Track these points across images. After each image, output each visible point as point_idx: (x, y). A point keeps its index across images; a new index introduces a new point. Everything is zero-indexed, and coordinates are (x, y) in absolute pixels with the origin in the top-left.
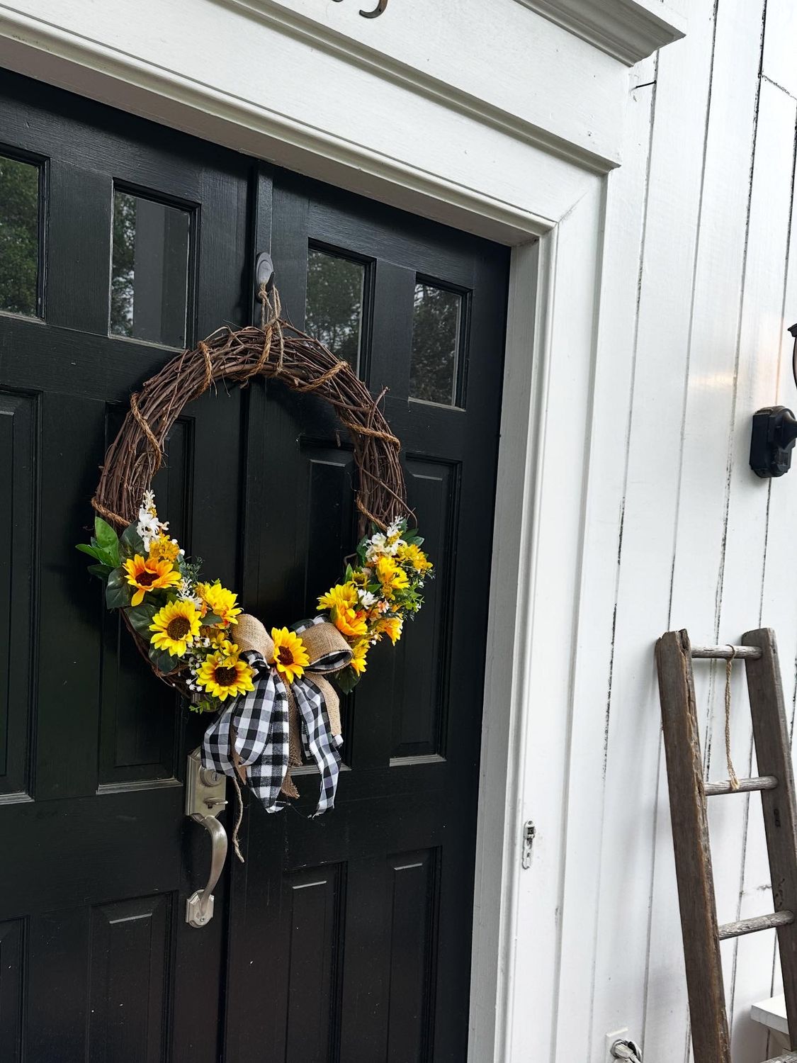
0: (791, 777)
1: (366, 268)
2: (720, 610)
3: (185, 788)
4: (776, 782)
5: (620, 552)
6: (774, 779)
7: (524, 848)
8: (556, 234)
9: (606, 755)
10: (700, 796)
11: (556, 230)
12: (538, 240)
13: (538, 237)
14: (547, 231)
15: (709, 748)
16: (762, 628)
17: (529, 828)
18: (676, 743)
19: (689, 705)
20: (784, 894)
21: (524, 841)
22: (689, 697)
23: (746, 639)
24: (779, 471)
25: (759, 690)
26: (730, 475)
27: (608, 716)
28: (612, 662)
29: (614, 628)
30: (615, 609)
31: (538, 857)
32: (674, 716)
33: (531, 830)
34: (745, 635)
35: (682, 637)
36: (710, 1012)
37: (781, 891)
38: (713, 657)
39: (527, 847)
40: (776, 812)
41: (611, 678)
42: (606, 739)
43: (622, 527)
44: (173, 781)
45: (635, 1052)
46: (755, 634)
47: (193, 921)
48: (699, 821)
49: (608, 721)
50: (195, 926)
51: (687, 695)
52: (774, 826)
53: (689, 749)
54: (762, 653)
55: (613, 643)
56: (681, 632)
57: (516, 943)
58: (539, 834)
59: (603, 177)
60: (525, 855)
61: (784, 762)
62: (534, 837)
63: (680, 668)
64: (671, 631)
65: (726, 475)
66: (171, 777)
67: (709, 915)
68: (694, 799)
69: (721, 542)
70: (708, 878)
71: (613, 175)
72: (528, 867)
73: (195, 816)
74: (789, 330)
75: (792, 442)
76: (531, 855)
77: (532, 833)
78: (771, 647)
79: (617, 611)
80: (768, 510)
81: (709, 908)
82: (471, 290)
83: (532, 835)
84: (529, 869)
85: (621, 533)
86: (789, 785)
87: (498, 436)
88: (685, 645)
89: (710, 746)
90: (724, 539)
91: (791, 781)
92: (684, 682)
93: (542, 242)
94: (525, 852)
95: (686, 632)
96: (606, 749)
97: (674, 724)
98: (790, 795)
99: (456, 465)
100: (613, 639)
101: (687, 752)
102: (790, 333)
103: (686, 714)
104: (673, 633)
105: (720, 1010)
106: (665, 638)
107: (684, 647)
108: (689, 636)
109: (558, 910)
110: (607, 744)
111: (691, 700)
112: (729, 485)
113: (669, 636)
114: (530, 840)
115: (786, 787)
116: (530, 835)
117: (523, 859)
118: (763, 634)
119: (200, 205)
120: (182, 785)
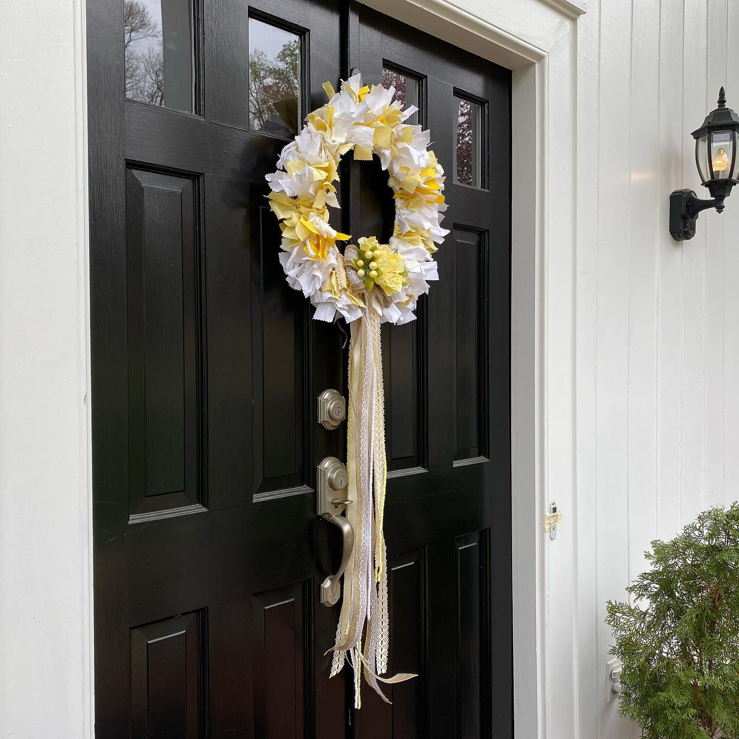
1: (419, 82)
3: (315, 494)
8: (547, 61)
11: (547, 57)
12: (535, 65)
13: (534, 63)
14: (540, 58)
17: (553, 508)
24: (689, 235)
31: (560, 531)
44: (304, 489)
47: (327, 601)
50: (329, 606)
58: (560, 513)
59: (574, 20)
60: (552, 529)
66: (304, 485)
71: (581, 19)
72: (554, 538)
73: (326, 516)
74: (691, 134)
75: (697, 215)
76: (556, 529)
82: (488, 102)
83: (556, 513)
84: (554, 540)
93: (537, 66)
99: (484, 232)
102: (692, 136)
116: (553, 512)
117: (550, 532)
119: (309, 30)
120: (313, 491)
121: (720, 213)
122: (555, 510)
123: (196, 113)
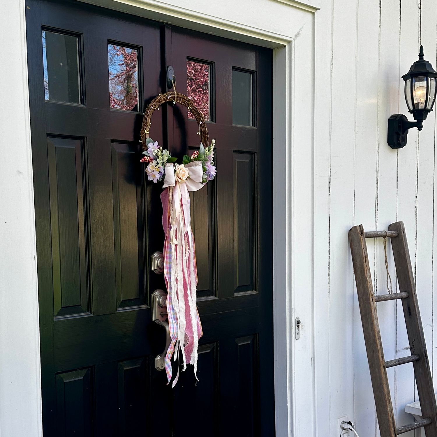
0: (414, 291)
1: (210, 66)
2: (377, 214)
3: (151, 310)
4: (408, 295)
5: (330, 190)
6: (407, 293)
7: (296, 330)
8: (293, 44)
9: (329, 286)
10: (373, 302)
11: (293, 42)
12: (286, 47)
13: (285, 45)
14: (289, 42)
15: (376, 281)
16: (398, 221)
17: (298, 321)
18: (360, 278)
19: (365, 260)
20: (415, 347)
21: (296, 327)
22: (365, 256)
23: (391, 227)
24: (401, 145)
25: (398, 252)
26: (378, 149)
27: (329, 268)
28: (329, 242)
29: (329, 226)
30: (329, 217)
31: (302, 335)
32: (359, 265)
33: (298, 322)
34: (390, 226)
35: (360, 228)
36: (384, 400)
37: (413, 346)
38: (375, 237)
39: (297, 330)
40: (409, 309)
41: (329, 250)
42: (329, 279)
43: (330, 178)
44: (145, 307)
45: (352, 425)
46: (394, 225)
47: (158, 367)
48: (373, 313)
49: (329, 270)
50: (159, 370)
51: (364, 255)
52: (409, 315)
53: (366, 280)
54: (398, 234)
55: (329, 233)
56: (360, 226)
57: (295, 374)
58: (302, 324)
59: (313, 14)
60: (297, 333)
61: (411, 285)
62: (300, 325)
63: (360, 243)
64: (355, 226)
65: (376, 149)
66: (144, 304)
67: (380, 356)
68: (370, 303)
69: (376, 182)
70: (379, 339)
71: (317, 13)
72: (298, 339)
73: (157, 321)
74: (402, 77)
75: (406, 131)
76: (299, 333)
77: (299, 323)
78: (402, 231)
79: (330, 218)
80: (397, 164)
81: (380, 352)
82: (256, 72)
83: (299, 324)
84: (298, 340)
85: (330, 181)
86: (414, 295)
87: (272, 139)
88: (362, 232)
89: (376, 280)
90: (377, 180)
91: (415, 293)
92: (362, 249)
93: (287, 47)
94: (296, 332)
95: (362, 226)
96: (329, 283)
97: (359, 269)
98: (415, 300)
99: (255, 153)
100: (329, 231)
101: (366, 281)
102: (402, 78)
103: (364, 264)
104: (356, 227)
105: (388, 398)
106: (352, 229)
107: (361, 233)
108: (363, 227)
109: (312, 359)
110: (329, 281)
111: (366, 257)
112: (378, 154)
113: (354, 228)
114: (298, 327)
115: (413, 296)
116: (298, 324)
117: (296, 335)
118: (398, 224)
119: (142, 47)
120: (150, 308)
121: (420, 131)
122: (299, 322)
123: (81, 103)
